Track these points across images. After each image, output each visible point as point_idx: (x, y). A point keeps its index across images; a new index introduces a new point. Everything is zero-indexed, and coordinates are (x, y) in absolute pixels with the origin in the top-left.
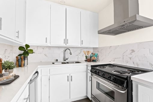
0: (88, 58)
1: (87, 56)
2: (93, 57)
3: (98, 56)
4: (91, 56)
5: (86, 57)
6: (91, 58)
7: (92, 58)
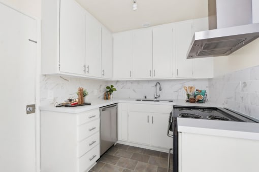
0: (190, 97)
1: (190, 93)
2: (199, 96)
3: (206, 94)
4: (196, 93)
5: (188, 95)
6: (195, 96)
7: (197, 97)
